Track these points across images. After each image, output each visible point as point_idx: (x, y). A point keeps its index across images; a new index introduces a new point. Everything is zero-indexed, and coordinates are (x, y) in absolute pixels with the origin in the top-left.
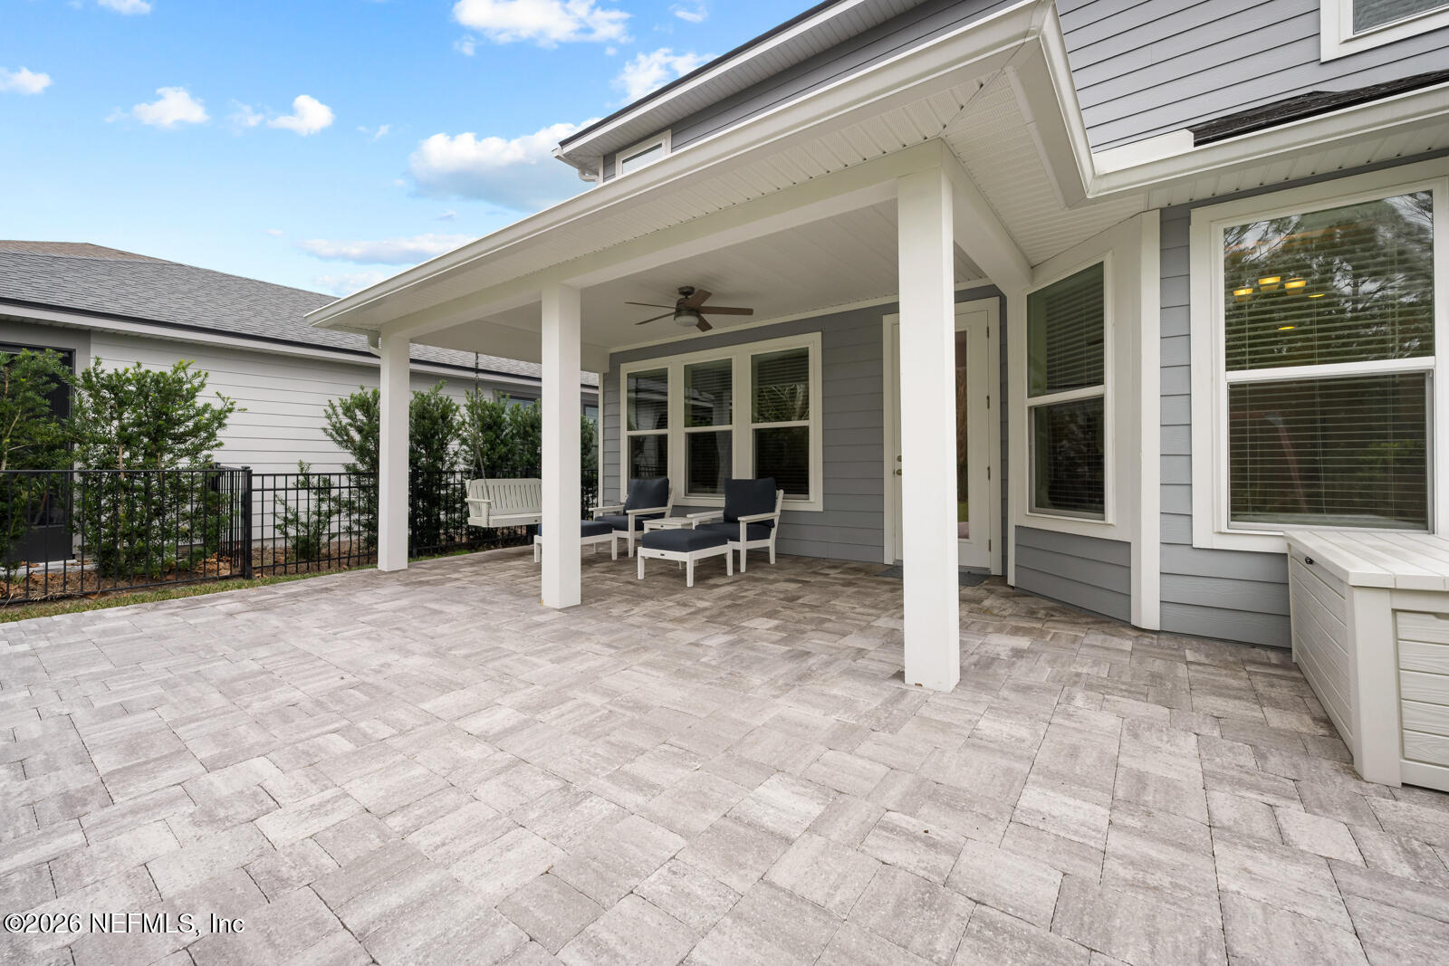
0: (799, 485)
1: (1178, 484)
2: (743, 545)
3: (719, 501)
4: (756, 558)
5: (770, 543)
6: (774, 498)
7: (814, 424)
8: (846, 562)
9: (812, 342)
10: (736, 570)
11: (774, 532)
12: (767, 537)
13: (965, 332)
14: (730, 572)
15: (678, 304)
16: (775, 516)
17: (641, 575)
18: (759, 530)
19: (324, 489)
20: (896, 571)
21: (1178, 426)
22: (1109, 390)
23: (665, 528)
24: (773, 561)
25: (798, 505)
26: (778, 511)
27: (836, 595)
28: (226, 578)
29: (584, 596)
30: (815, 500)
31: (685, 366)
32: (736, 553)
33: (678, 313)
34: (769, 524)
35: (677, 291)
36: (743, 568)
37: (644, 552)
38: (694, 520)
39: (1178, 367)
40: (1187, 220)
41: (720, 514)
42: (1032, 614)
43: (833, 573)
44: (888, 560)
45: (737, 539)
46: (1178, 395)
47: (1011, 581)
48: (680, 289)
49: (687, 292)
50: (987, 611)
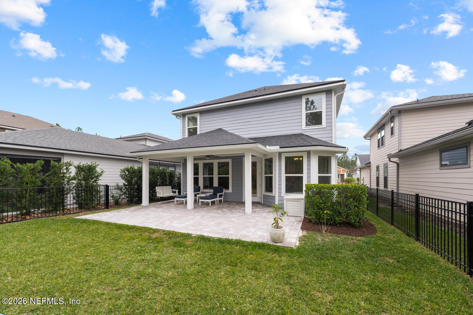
0: (227, 188)
1: (280, 188)
2: (218, 199)
3: (212, 191)
4: (220, 201)
5: (222, 198)
6: (223, 190)
7: (230, 176)
8: (236, 202)
9: (230, 161)
10: (217, 203)
11: (223, 196)
12: (222, 197)
13: (256, 162)
14: (216, 204)
16: (223, 193)
17: (200, 205)
18: (221, 196)
19: (121, 189)
20: (244, 202)
21: (280, 181)
22: (273, 175)
23: (202, 196)
24: (223, 202)
25: (227, 191)
26: (224, 193)
27: (235, 206)
28: (103, 209)
29: (194, 208)
30: (230, 190)
31: (203, 163)
32: (217, 200)
34: (222, 195)
36: (218, 203)
37: (200, 200)
38: (208, 194)
39: (280, 173)
40: (281, 154)
41: (212, 193)
42: (264, 207)
43: (234, 203)
44: (243, 201)
45: (217, 198)
46: (280, 177)
47: (262, 203)
50: (258, 207)
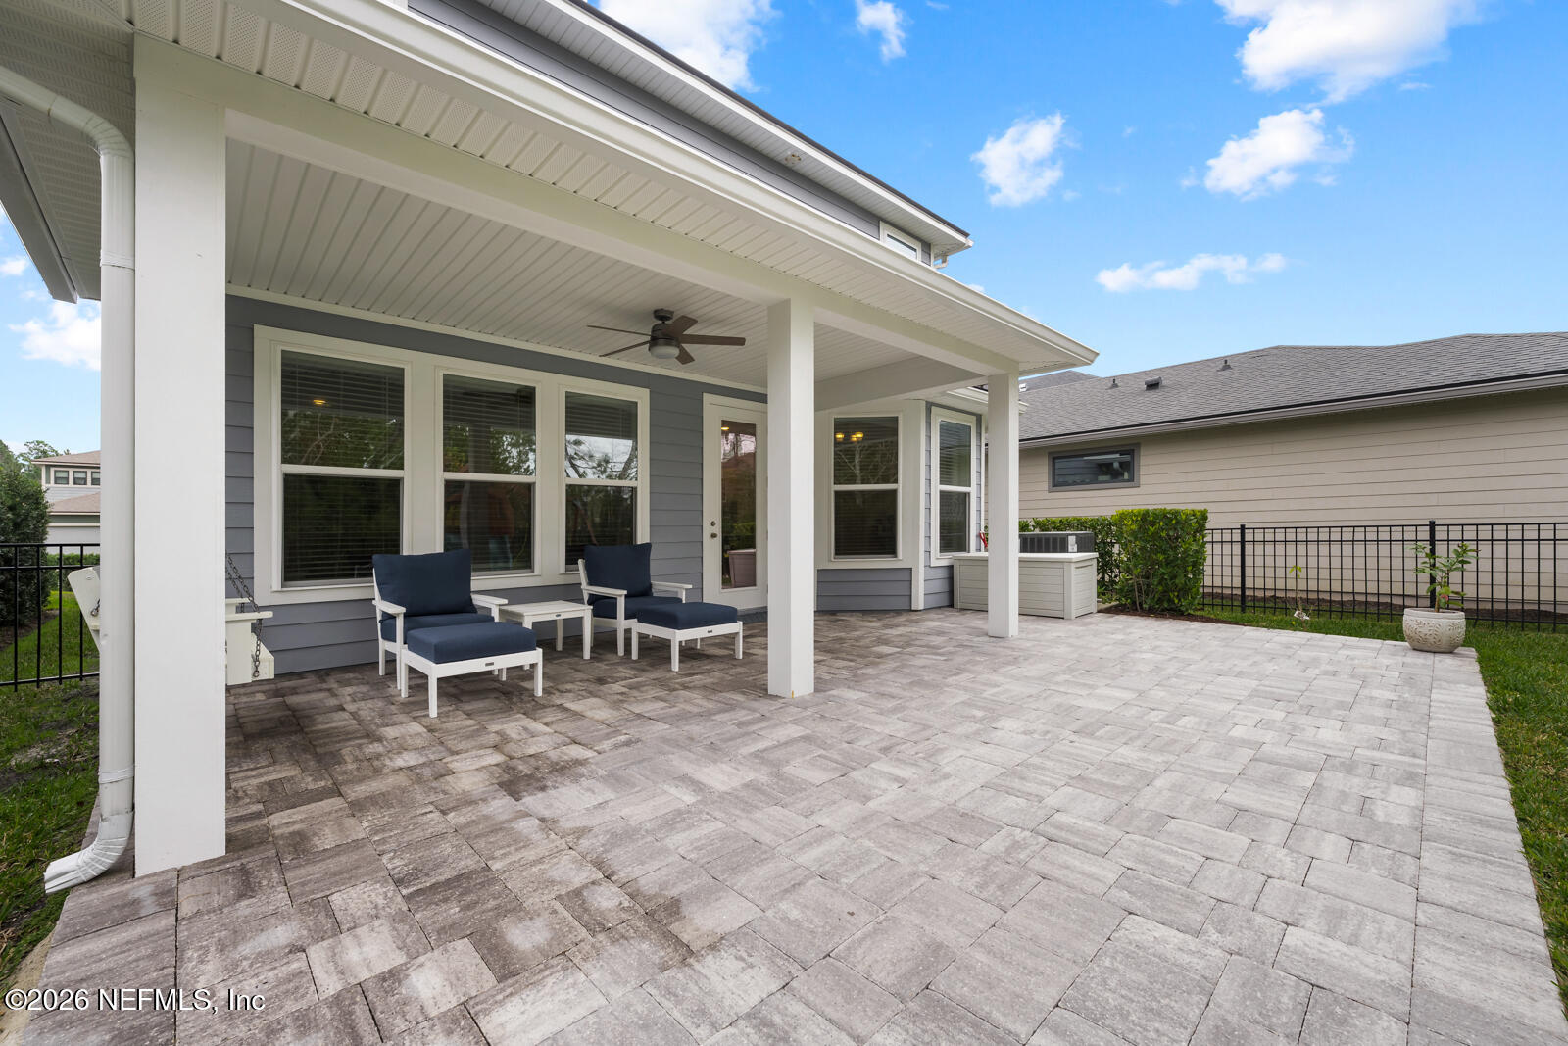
1: (928, 536)
7: (643, 485)
9: (639, 398)
15: (653, 331)
21: (928, 509)
22: (900, 486)
33: (654, 342)
35: (652, 316)
39: (928, 479)
40: (931, 411)
46: (928, 494)
48: (656, 311)
49: (661, 315)
